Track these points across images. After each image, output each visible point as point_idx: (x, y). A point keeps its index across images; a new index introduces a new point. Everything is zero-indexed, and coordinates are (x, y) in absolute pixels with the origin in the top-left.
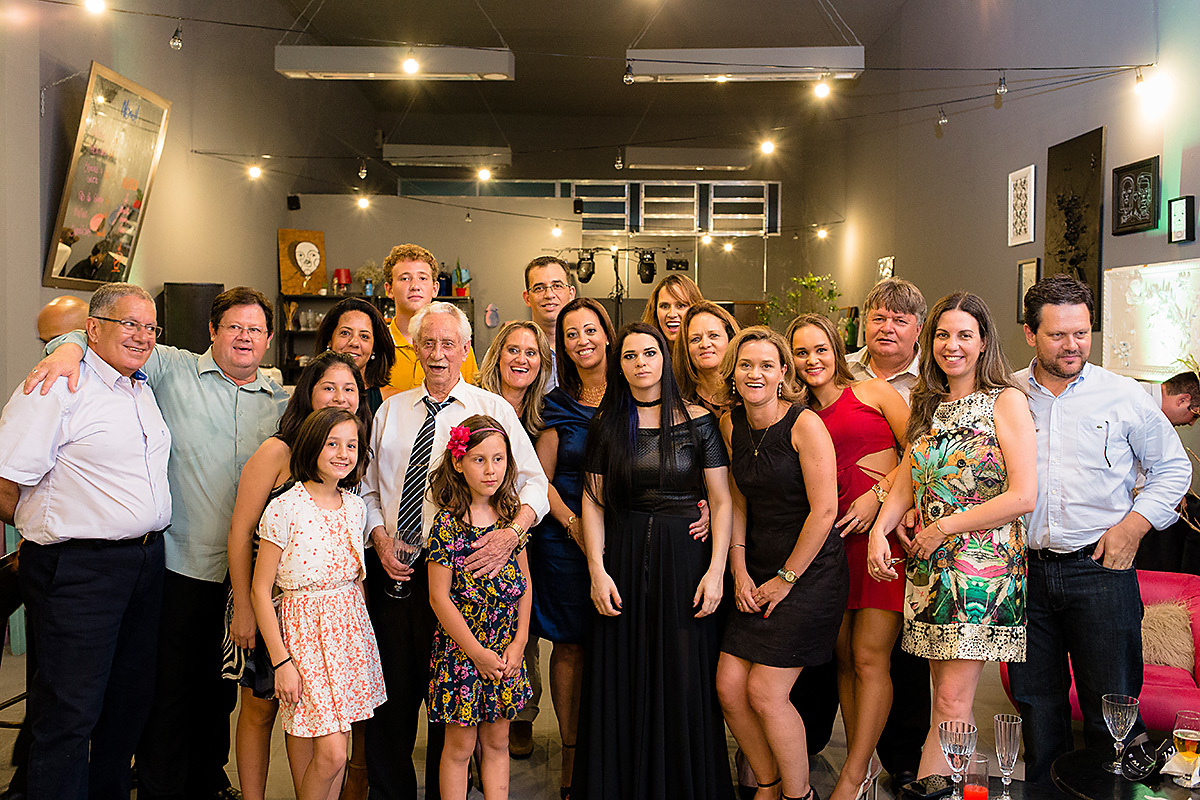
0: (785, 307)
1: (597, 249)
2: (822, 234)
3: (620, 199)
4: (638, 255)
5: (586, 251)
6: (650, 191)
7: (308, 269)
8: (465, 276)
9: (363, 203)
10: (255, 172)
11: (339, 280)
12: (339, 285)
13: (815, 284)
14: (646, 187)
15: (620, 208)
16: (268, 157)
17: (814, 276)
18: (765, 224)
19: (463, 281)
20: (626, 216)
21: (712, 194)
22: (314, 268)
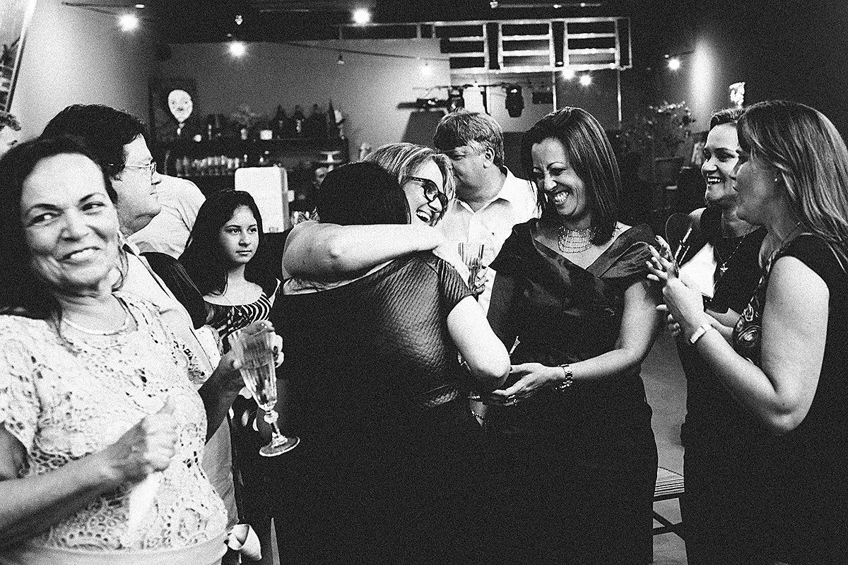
0: (643, 133)
1: (466, 86)
2: (674, 64)
3: (478, 38)
4: (505, 90)
5: (455, 88)
6: (508, 30)
7: (182, 116)
8: (338, 117)
9: (237, 49)
10: (129, 22)
11: (213, 126)
12: (214, 131)
13: (670, 111)
14: (503, 26)
15: (478, 47)
16: (142, 6)
17: (670, 104)
18: (617, 57)
19: (337, 121)
20: (485, 54)
21: (566, 32)
22: (187, 115)
